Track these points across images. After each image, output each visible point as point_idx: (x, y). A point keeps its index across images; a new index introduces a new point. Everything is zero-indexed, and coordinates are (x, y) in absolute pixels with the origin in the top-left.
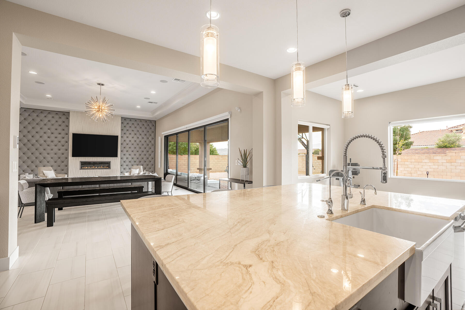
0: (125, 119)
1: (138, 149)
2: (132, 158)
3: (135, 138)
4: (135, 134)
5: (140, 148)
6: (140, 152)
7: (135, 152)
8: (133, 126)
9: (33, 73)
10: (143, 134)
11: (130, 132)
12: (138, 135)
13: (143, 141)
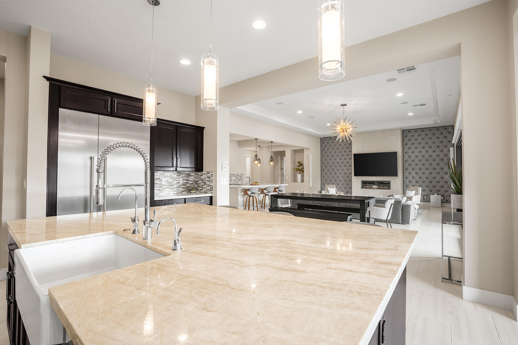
0: (409, 131)
1: (427, 166)
2: (420, 178)
3: (423, 152)
4: (423, 147)
5: (431, 164)
6: (430, 170)
7: (424, 170)
8: (420, 138)
9: (300, 112)
10: (434, 146)
11: (416, 145)
12: (427, 148)
13: (434, 155)
